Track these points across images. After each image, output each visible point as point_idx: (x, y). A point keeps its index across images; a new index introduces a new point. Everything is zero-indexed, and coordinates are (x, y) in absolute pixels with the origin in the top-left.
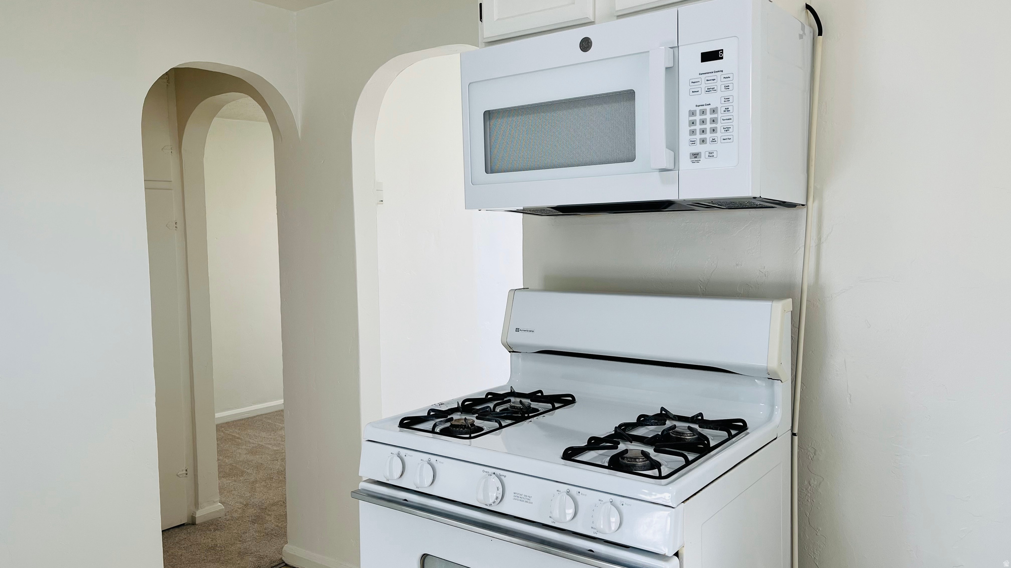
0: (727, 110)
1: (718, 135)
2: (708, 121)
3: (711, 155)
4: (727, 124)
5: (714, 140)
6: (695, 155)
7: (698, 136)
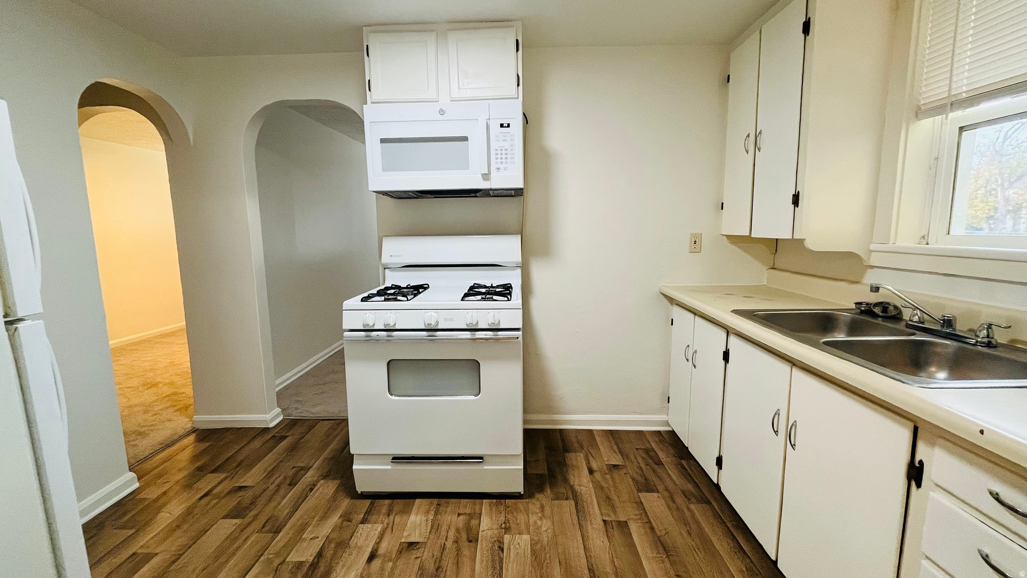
0: (512, 150)
1: (508, 160)
2: (504, 154)
3: (505, 169)
4: (512, 156)
5: (506, 163)
6: (498, 169)
7: (499, 160)
